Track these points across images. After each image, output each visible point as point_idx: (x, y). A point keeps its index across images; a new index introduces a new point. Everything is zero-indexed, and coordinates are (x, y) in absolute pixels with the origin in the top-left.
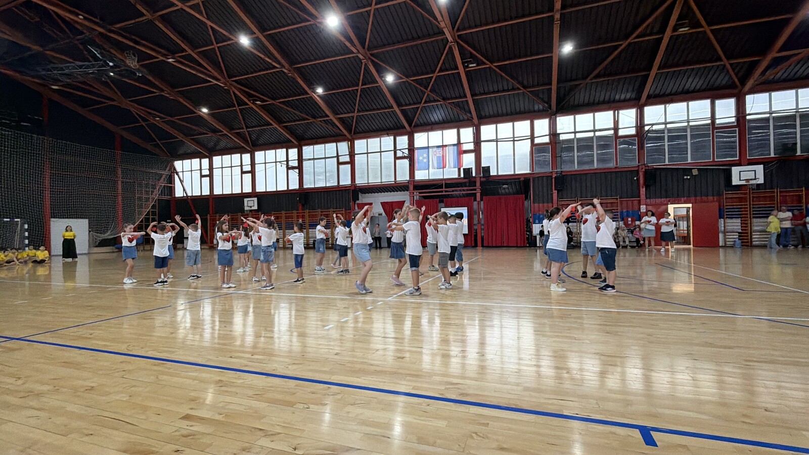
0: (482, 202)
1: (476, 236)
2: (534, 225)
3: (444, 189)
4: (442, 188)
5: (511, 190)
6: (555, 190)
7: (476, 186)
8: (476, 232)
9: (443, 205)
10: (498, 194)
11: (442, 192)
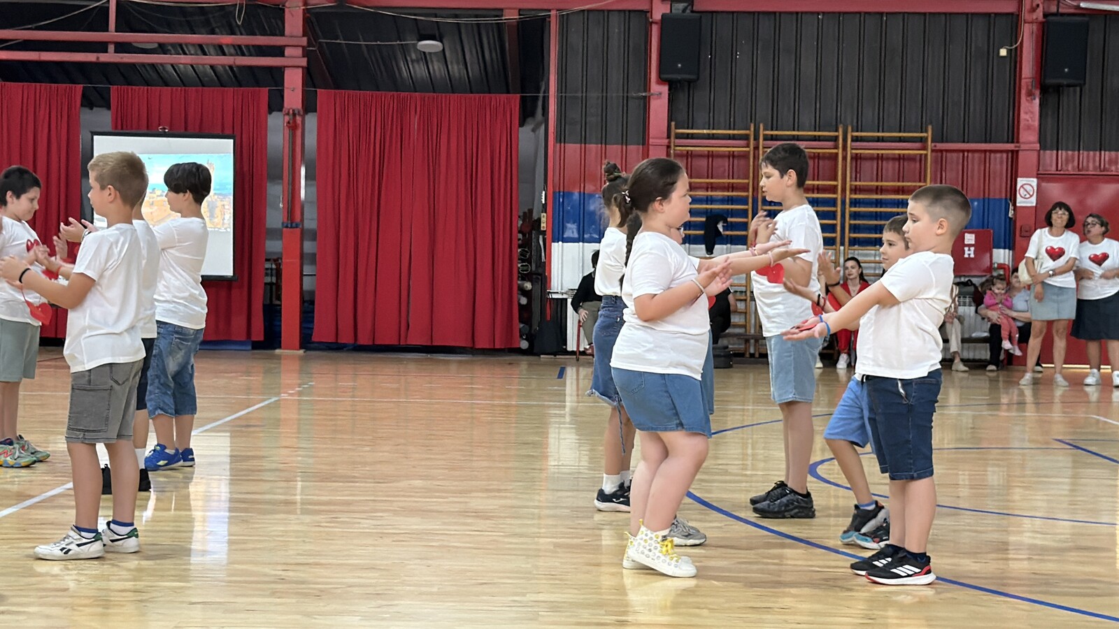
0: (311, 121)
1: (274, 290)
2: (556, 247)
3: (112, 34)
4: (105, 28)
5: (455, 69)
6: (661, 81)
7: (282, 34)
8: (278, 273)
9: (104, 117)
10: (395, 84)
11: (101, 47)
